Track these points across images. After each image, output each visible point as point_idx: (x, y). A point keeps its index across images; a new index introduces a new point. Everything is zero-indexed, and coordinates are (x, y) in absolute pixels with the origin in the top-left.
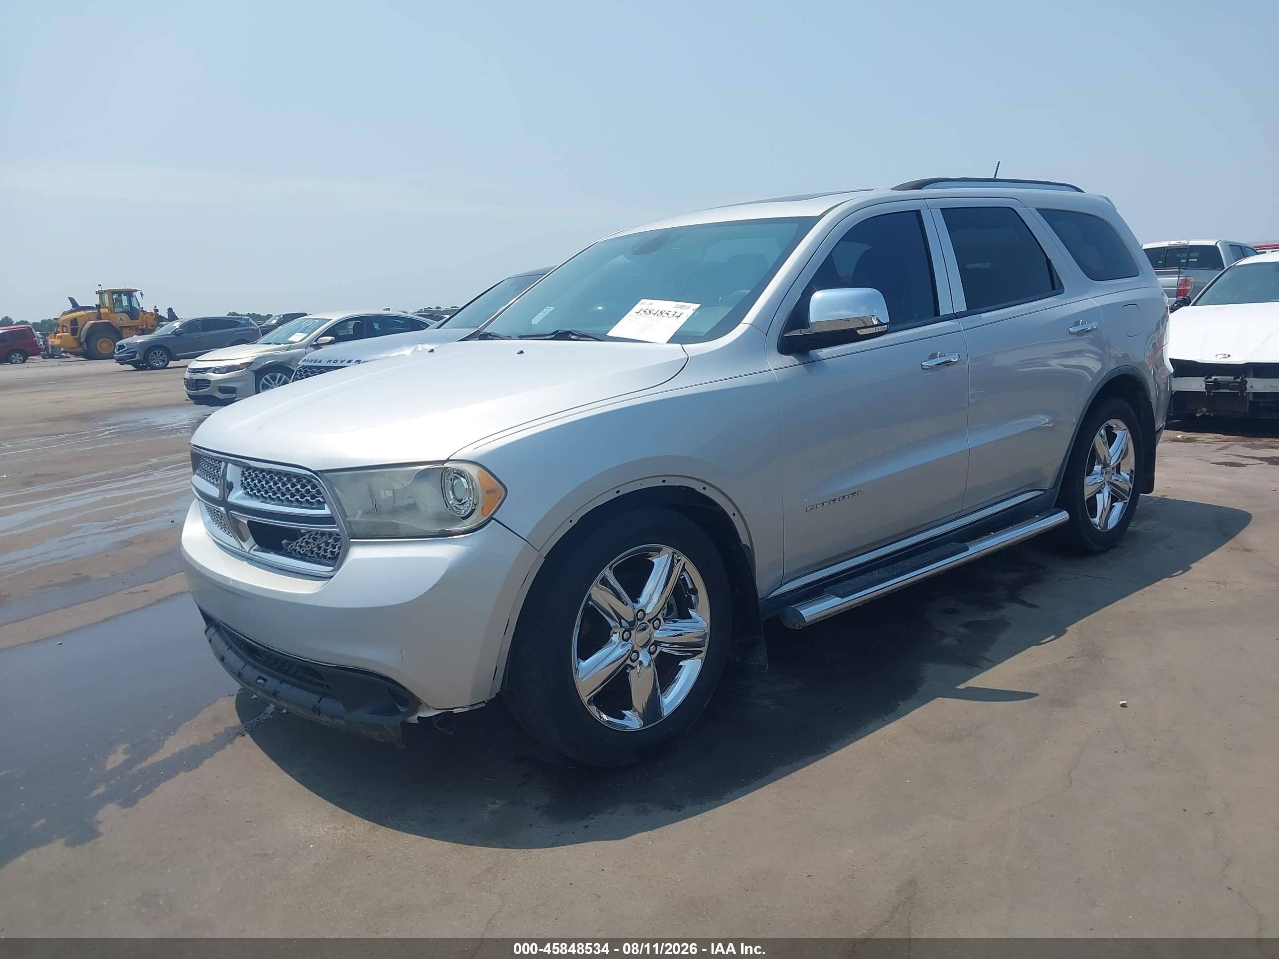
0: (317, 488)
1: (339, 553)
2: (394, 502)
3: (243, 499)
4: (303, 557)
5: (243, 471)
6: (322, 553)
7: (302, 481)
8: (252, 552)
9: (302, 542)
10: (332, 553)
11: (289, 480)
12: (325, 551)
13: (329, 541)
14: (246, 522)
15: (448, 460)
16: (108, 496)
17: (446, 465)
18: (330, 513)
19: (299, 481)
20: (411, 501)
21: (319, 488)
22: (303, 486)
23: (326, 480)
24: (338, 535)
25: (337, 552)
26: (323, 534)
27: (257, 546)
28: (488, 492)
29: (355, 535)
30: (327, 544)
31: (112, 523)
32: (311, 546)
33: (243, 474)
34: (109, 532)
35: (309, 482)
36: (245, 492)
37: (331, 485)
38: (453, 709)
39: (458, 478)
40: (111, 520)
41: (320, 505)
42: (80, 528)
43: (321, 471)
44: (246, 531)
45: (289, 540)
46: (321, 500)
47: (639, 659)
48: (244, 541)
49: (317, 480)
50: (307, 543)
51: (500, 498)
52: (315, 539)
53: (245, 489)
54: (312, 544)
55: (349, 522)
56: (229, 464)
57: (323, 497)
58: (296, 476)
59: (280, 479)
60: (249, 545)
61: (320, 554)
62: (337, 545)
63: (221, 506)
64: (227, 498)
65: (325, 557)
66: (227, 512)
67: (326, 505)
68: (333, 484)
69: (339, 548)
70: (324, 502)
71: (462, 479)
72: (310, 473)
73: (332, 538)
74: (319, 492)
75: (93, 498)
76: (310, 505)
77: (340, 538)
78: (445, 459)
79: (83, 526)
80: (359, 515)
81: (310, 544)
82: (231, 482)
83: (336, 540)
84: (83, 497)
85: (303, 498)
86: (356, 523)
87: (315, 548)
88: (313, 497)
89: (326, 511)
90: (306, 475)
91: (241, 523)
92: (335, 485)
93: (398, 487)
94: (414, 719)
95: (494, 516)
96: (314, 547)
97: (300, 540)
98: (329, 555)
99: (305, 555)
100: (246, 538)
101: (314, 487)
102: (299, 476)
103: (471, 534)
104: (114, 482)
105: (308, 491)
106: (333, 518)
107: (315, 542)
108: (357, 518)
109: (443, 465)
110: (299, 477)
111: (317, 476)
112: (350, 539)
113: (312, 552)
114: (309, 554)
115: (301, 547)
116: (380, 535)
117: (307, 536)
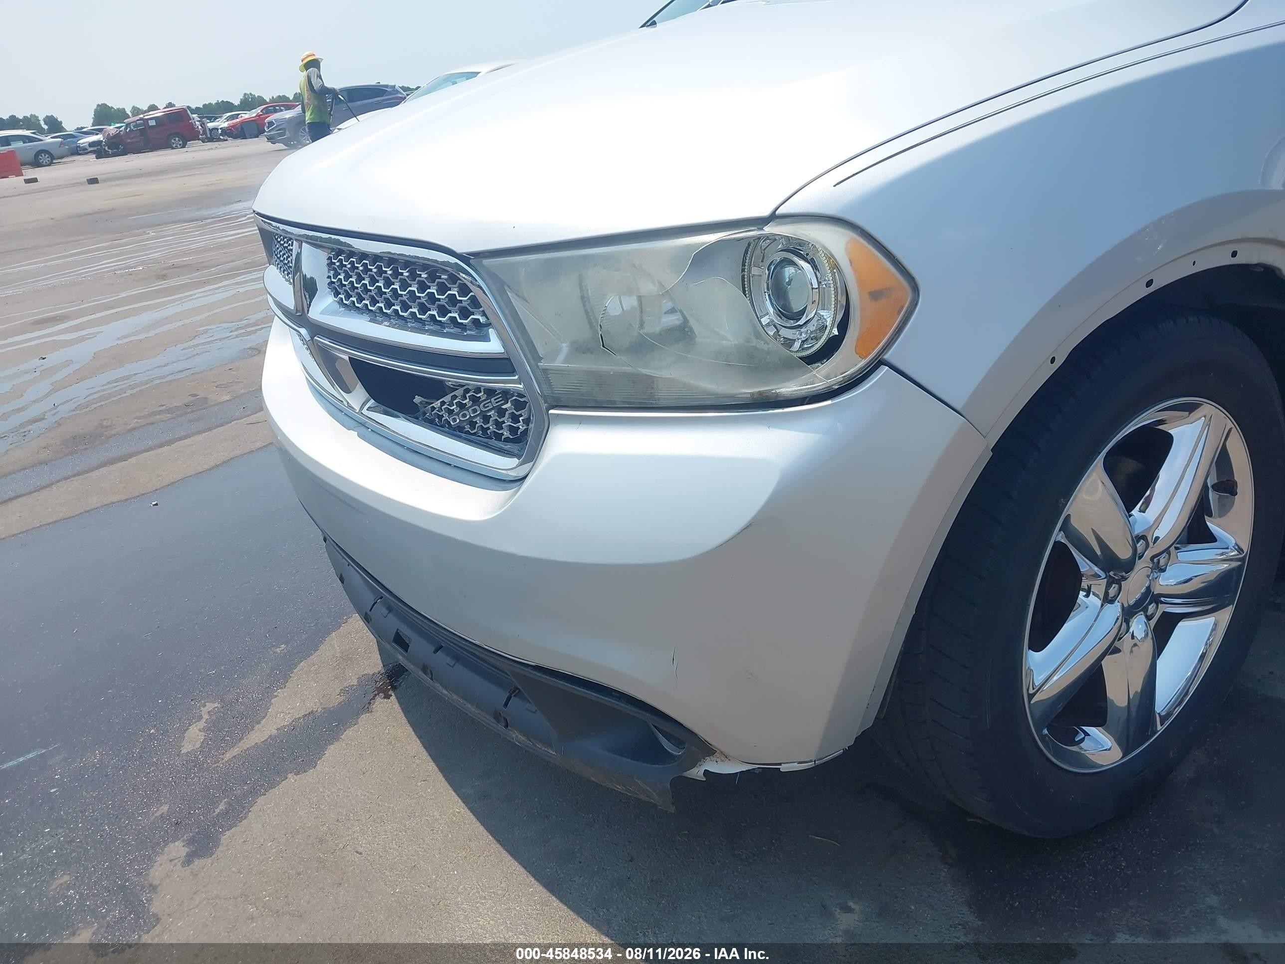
0: (471, 294)
1: (526, 431)
2: (642, 325)
3: (335, 313)
4: (457, 432)
5: (330, 258)
6: (492, 428)
7: (440, 277)
8: (365, 411)
9: (451, 404)
10: (513, 430)
11: (413, 276)
12: (499, 425)
13: (504, 407)
14: (346, 358)
15: (773, 217)
16: (242, 290)
17: (768, 230)
18: (503, 351)
19: (433, 277)
20: (673, 320)
21: (475, 291)
22: (443, 289)
23: (492, 277)
24: (522, 396)
25: (522, 428)
26: (490, 392)
27: (372, 401)
28: (875, 296)
29: (558, 399)
30: (501, 412)
31: (241, 324)
32: (469, 414)
33: (330, 264)
34: (237, 336)
35: (454, 279)
36: (336, 299)
37: (500, 287)
38: (780, 764)
39: (793, 263)
40: (241, 320)
41: (479, 331)
42: (206, 331)
43: (478, 255)
44: (349, 375)
45: (425, 398)
46: (482, 320)
47: (1131, 630)
48: (348, 391)
49: (471, 275)
50: (462, 406)
51: (902, 307)
52: (475, 400)
53: (337, 294)
54: (470, 410)
55: (545, 371)
56: (303, 244)
57: (484, 314)
58: (426, 265)
59: (396, 274)
60: (357, 398)
61: (489, 432)
62: (521, 415)
63: (303, 327)
64: (308, 311)
65: (498, 437)
66: (312, 338)
67: (491, 330)
68: (503, 283)
69: (527, 421)
70: (489, 325)
71: (802, 263)
72: (453, 260)
73: (509, 402)
74: (475, 302)
75: (227, 293)
76: (460, 331)
77: (525, 403)
78: (765, 212)
79: (211, 329)
80: (562, 357)
81: (468, 409)
82: (312, 278)
83: (519, 405)
84: (216, 291)
85: (444, 316)
86: (559, 372)
87: (478, 418)
88: (465, 313)
89: (493, 346)
90: (443, 263)
91: (339, 360)
92: (509, 287)
93: (648, 288)
94: (697, 773)
95: (887, 357)
96: (476, 416)
97: (447, 399)
98: (506, 434)
99: (460, 428)
100: (351, 390)
101: (464, 290)
102: (433, 266)
103: (829, 402)
104: (250, 272)
105: (452, 299)
106: (508, 359)
107: (477, 407)
108: (558, 363)
109: (762, 229)
110: (433, 270)
111: (469, 265)
112: (548, 410)
113: (473, 424)
114: (467, 428)
115: (451, 412)
116: (615, 402)
117: (459, 392)
